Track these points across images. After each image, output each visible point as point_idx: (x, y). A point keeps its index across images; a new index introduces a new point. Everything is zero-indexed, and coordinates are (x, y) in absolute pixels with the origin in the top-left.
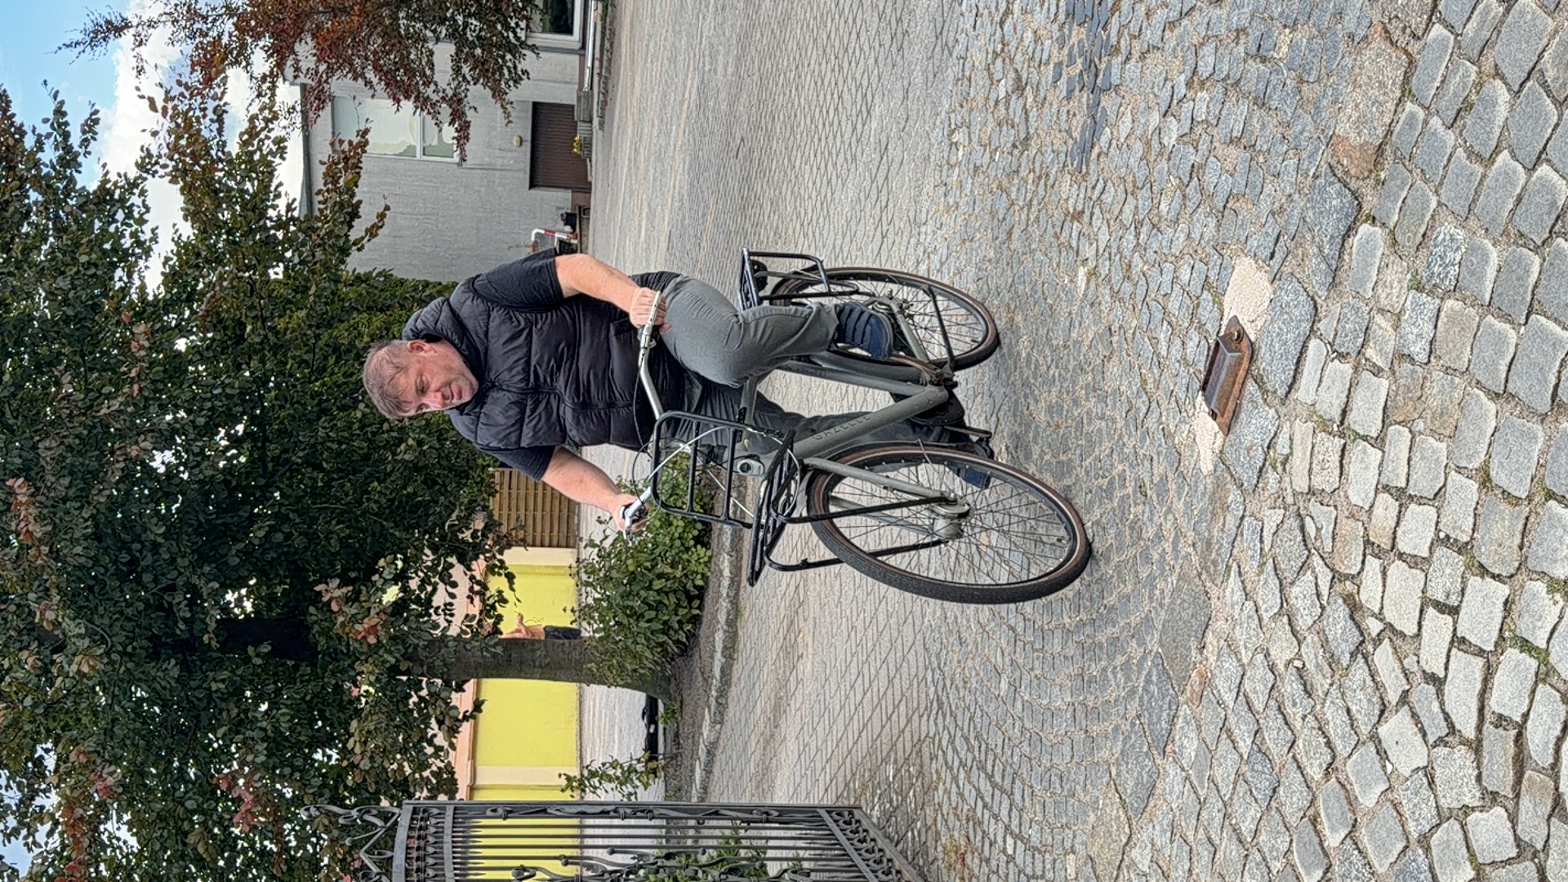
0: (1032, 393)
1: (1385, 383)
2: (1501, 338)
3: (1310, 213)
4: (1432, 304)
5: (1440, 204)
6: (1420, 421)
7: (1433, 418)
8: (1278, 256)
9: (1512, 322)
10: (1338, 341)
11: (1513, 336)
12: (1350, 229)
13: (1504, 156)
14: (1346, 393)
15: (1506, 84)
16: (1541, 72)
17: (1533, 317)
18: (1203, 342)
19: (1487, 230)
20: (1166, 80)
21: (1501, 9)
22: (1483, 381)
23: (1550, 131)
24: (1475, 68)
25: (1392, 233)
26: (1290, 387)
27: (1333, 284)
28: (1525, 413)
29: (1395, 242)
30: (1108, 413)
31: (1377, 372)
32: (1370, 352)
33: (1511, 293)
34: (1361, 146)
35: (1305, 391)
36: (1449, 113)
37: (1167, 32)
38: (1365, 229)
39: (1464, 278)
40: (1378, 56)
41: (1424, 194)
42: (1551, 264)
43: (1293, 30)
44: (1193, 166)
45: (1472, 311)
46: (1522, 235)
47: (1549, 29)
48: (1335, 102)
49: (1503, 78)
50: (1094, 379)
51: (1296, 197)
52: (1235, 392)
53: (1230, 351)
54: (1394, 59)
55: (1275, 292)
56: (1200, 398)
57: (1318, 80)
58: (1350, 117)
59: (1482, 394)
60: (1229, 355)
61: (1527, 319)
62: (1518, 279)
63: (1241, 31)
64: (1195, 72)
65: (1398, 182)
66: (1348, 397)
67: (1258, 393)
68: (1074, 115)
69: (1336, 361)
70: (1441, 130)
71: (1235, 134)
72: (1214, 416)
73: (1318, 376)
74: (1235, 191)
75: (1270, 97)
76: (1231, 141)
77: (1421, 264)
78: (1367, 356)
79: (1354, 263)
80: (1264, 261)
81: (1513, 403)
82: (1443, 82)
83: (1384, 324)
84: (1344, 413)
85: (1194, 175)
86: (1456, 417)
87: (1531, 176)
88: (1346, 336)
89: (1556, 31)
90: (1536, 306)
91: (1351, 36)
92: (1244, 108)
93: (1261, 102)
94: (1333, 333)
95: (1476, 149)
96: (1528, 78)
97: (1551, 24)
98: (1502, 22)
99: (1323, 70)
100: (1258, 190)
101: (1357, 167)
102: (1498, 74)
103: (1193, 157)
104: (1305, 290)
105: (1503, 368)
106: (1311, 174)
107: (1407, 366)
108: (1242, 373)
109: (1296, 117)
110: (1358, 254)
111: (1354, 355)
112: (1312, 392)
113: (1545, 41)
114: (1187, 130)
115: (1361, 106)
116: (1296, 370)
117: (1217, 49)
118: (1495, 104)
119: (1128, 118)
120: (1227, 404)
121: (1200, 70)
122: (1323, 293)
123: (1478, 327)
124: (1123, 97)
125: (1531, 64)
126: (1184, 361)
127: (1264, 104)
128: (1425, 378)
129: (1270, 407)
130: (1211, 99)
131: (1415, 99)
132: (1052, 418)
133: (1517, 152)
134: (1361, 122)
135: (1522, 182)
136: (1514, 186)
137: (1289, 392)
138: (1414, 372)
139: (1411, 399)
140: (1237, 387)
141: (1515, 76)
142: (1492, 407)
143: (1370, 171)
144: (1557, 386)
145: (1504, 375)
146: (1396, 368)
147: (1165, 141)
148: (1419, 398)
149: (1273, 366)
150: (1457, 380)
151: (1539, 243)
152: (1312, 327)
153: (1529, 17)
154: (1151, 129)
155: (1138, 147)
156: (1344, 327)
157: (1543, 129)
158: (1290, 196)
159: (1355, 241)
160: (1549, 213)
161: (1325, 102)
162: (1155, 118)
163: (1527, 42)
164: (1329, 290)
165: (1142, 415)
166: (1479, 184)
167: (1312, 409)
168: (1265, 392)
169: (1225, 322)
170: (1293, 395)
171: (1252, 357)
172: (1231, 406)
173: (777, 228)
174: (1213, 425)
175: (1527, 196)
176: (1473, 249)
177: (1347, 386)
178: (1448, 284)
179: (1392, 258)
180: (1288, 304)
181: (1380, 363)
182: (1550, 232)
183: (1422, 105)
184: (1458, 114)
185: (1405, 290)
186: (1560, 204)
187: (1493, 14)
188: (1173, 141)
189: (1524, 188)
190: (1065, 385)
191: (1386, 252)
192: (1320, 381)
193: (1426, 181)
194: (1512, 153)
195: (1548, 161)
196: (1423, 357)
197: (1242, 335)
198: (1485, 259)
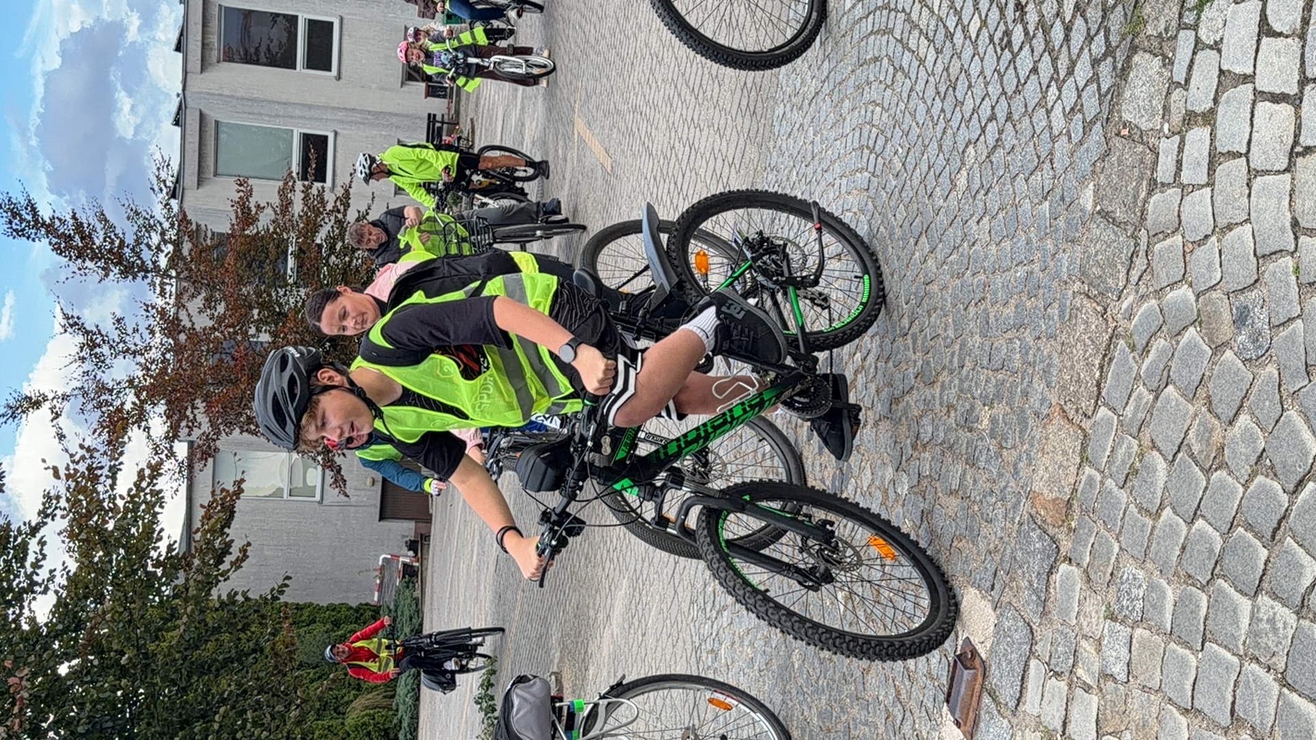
0: (805, 700)
1: (1095, 699)
2: (1183, 663)
3: (1020, 553)
4: (1124, 631)
5: (1121, 548)
6: (1128, 732)
7: (1137, 729)
8: (997, 587)
9: (1191, 648)
10: (1053, 661)
11: (1193, 661)
12: (1052, 567)
13: (1168, 512)
14: (1064, 706)
15: (1162, 455)
16: (1188, 445)
17: (1207, 644)
18: (944, 659)
19: (1161, 571)
20: (896, 442)
21: (1151, 397)
22: (1174, 699)
23: (1201, 493)
24: (1137, 442)
25: (1086, 571)
26: (1019, 700)
27: (1044, 613)
28: (1211, 727)
29: (1089, 580)
30: (870, 720)
31: (1087, 688)
32: (1080, 672)
33: (1187, 624)
34: (1054, 500)
35: (1031, 704)
36: (1120, 476)
37: (894, 406)
38: (1064, 567)
39: (1148, 610)
40: (1059, 430)
41: (1107, 540)
42: (1216, 601)
43: (991, 408)
44: (923, 511)
45: (1158, 639)
46: (1190, 576)
47: (1191, 413)
48: (1030, 464)
49: (1159, 450)
50: (856, 689)
51: (1006, 539)
52: (974, 704)
53: (967, 668)
54: (1072, 433)
55: (998, 618)
56: (945, 708)
57: (1014, 447)
58: (1042, 477)
59: (1174, 710)
60: (966, 672)
61: (1203, 645)
62: (1192, 612)
63: (950, 407)
64: (917, 438)
65: (1086, 531)
66: (1066, 710)
67: (993, 706)
68: (826, 467)
69: (1053, 678)
70: (1115, 489)
71: (953, 487)
72: (958, 724)
73: (1040, 692)
74: (958, 533)
75: (978, 458)
76: (951, 493)
77: (1111, 598)
78: (1078, 675)
79: (1058, 596)
80: (986, 592)
81: (1200, 718)
82: (1112, 451)
83: (1088, 648)
84: (1065, 724)
85: (924, 519)
86: (1155, 729)
87: (1190, 529)
88: (1059, 657)
89: (1196, 415)
90: (1209, 636)
91: (1037, 414)
92: (959, 468)
93: (972, 462)
94: (1048, 655)
95: (1145, 505)
96: (1179, 451)
97: (1192, 409)
98: (1153, 406)
99: (1017, 440)
100: (976, 533)
101: (1052, 517)
102: (1154, 446)
103: (922, 505)
104: (1022, 616)
105: (1189, 688)
106: (1016, 521)
107: (1110, 685)
108: (978, 687)
109: (1000, 475)
110: (1061, 588)
111: (1067, 674)
112: (1037, 706)
113: (1189, 422)
114: (915, 483)
115: (1050, 468)
116: (1021, 686)
117: (933, 421)
118: (1155, 471)
119: (868, 472)
120: (968, 714)
121: (922, 436)
122: (1037, 620)
123: (1164, 651)
124: (863, 455)
125: (1180, 440)
126: (929, 674)
127: (974, 464)
128: (1127, 695)
129: (1004, 718)
130: (933, 458)
131: (1092, 464)
132: (824, 722)
133: (1177, 508)
134: (1052, 481)
135: (1184, 533)
136: (1179, 538)
137: (1018, 705)
138: (1116, 689)
139: (1117, 712)
140: (975, 699)
141: (1170, 449)
142: (1183, 721)
143: (1063, 521)
144: (1233, 703)
145: (1190, 694)
146: (1102, 686)
147: (899, 491)
148: (1124, 713)
149: (1002, 680)
150: (1152, 697)
151: (1204, 583)
152: (1031, 649)
153: (1174, 403)
154: (887, 483)
155: (878, 494)
156: (1056, 650)
157: (1196, 491)
158: (1002, 538)
159: (1056, 577)
160: (1209, 559)
161: (1021, 464)
162: (889, 473)
163: (1175, 423)
164: (1041, 618)
165: (898, 722)
166: (1151, 533)
167: (1038, 720)
168: (998, 704)
169: (960, 642)
170: (1022, 708)
171: (985, 674)
172: (971, 715)
173: (588, 553)
174: (958, 733)
175: (1189, 545)
176: (1152, 587)
177: (1065, 700)
178: (1136, 616)
179: (1088, 593)
180: (1009, 629)
181: (1089, 681)
182: (1212, 574)
183: (1098, 470)
184: (1127, 477)
185: (1102, 620)
186: (1217, 551)
187: (1145, 400)
188: (905, 491)
189: (1186, 538)
190: (833, 694)
191: (1084, 588)
192: (1042, 696)
193: (1109, 531)
194: (1173, 508)
195: (1203, 516)
196: (1122, 677)
197: (974, 652)
198: (1163, 595)
